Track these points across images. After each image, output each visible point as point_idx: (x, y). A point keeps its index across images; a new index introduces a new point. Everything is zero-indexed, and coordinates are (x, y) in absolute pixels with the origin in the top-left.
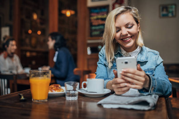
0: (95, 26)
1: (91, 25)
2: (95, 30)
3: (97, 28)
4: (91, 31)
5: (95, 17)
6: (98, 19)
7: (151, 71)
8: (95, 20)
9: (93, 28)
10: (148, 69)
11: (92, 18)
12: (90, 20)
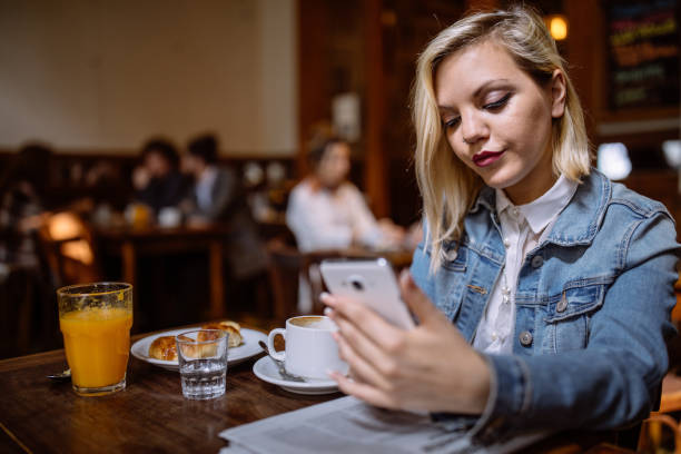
0: (628, 68)
1: (612, 65)
2: (629, 85)
3: (637, 75)
4: (612, 88)
5: (628, 36)
6: (638, 41)
7: (590, 292)
8: (628, 45)
9: (621, 77)
10: (581, 280)
11: (617, 40)
12: (609, 48)
